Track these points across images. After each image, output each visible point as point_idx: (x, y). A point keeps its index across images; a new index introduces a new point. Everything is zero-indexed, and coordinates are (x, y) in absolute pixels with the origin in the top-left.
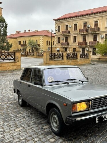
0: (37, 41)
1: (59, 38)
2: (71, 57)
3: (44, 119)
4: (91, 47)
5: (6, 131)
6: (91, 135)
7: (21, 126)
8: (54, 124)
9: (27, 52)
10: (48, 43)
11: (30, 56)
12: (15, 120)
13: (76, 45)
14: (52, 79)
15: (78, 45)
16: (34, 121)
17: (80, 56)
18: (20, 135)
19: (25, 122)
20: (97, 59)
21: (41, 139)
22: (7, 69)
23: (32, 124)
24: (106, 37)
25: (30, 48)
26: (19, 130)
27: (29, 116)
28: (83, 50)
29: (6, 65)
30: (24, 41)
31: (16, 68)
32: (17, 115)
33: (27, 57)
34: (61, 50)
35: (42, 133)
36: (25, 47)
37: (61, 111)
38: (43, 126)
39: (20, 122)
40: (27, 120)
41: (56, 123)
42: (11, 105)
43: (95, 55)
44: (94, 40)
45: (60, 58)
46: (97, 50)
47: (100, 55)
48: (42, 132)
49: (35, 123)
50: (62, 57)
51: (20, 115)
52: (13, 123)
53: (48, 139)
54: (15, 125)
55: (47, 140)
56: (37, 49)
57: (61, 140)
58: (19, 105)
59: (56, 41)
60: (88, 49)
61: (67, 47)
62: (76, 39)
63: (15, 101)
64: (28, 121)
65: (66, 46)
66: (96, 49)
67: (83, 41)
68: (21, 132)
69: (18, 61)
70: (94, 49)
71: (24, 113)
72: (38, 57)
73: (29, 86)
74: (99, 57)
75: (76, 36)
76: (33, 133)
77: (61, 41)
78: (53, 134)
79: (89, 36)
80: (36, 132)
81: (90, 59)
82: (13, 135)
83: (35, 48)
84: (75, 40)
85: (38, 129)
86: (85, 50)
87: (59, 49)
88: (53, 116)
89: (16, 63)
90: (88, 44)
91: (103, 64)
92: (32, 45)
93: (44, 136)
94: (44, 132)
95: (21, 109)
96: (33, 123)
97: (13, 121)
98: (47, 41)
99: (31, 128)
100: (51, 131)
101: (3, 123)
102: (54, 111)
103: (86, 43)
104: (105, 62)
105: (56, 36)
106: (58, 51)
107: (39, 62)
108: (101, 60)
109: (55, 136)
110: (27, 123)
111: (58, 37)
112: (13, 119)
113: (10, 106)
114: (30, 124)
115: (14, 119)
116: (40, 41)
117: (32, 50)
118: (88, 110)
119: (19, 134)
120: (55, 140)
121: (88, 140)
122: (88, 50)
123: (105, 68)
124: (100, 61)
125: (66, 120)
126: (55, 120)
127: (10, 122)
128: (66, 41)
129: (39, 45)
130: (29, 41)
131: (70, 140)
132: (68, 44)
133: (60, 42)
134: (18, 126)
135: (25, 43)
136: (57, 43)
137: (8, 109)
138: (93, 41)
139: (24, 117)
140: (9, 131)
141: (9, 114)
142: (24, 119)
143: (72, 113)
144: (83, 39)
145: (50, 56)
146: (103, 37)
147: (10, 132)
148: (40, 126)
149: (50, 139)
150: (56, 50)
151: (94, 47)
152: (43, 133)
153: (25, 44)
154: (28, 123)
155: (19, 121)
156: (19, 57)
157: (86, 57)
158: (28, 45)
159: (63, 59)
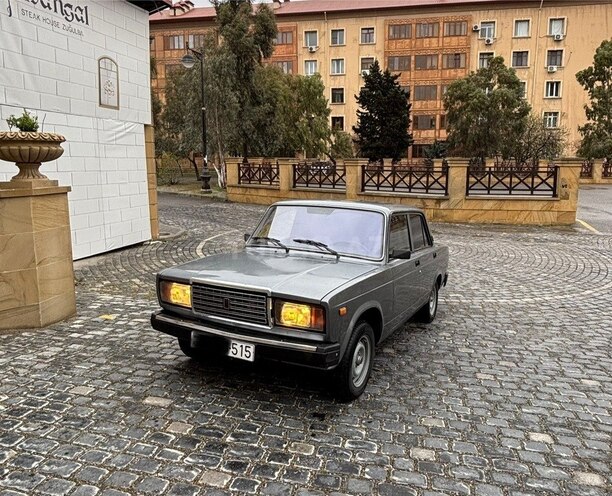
22: (521, 219)
29: (519, 206)
31: (554, 220)
69: (566, 197)
89: (556, 204)
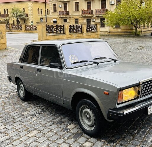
0: (24, 9)
1: (55, 5)
2: (75, 30)
3: (65, 116)
4: (98, 17)
5: (15, 138)
6: (136, 131)
7: (33, 129)
8: (86, 121)
9: (10, 25)
10: (40, 12)
11: (16, 31)
12: (22, 121)
13: (78, 15)
14: (75, 58)
15: (81, 14)
16: (51, 119)
17: (87, 30)
18: (38, 142)
19: (38, 122)
20: (107, 33)
21: (71, 144)
23: (49, 124)
24: (117, 3)
25: (15, 19)
26: (33, 134)
27: (41, 113)
28: (89, 21)
30: (5, 10)
32: (23, 114)
33: (11, 31)
34: (58, 21)
35: (69, 136)
36: (7, 18)
37: (99, 102)
38: (67, 126)
39: (30, 123)
40: (39, 119)
41: (89, 119)
42: (9, 100)
43: (104, 27)
44: (102, 8)
45: (60, 32)
46: (106, 20)
47: (110, 28)
48: (69, 134)
49: (53, 123)
50: (64, 31)
51: (26, 113)
52: (21, 126)
53: (80, 143)
54: (25, 129)
55: (81, 145)
56: (25, 21)
57: (100, 144)
58: (19, 99)
59: (50, 9)
60: (94, 19)
61: (67, 17)
62: (78, 6)
63: (13, 94)
64: (42, 120)
65: (65, 16)
66: (104, 19)
67: (88, 9)
68: (37, 137)
69: (3, 38)
70: (102, 20)
71: (32, 109)
72: (27, 31)
73: (39, 70)
74: (109, 30)
75: (78, 3)
76: (56, 137)
77: (58, 9)
78: (85, 135)
79: (95, 3)
80: (60, 136)
81: (99, 33)
82: (27, 143)
83: (21, 19)
84: (77, 8)
85: (61, 131)
86: (90, 22)
87: (55, 20)
88: (84, 111)
90: (94, 13)
91: (115, 38)
92: (16, 15)
93: (73, 140)
94: (71, 134)
95: (25, 104)
96: (49, 122)
97: (19, 123)
98: (38, 9)
99: (50, 130)
100: (81, 131)
101: (4, 127)
102: (87, 103)
103: (92, 12)
104: (117, 36)
105: (50, 3)
106: (55, 22)
107: (31, 38)
108: (111, 33)
109: (89, 138)
110: (41, 124)
111: (54, 3)
112: (18, 120)
113: (7, 101)
114: (47, 125)
115: (20, 119)
116: (29, 9)
117: (18, 22)
118: (137, 98)
119: (36, 141)
120: (91, 143)
121: (136, 139)
122: (94, 21)
123: (119, 43)
124: (110, 35)
125: (108, 115)
126: (88, 116)
127: (15, 124)
128: (64, 10)
129: (27, 15)
130: (13, 9)
131: (113, 142)
132: (68, 13)
133: (56, 11)
134: (29, 130)
135: (6, 12)
136: (53, 11)
137: (5, 106)
138: (100, 9)
139: (34, 115)
140: (18, 137)
141: (9, 113)
142: (35, 118)
143: (118, 104)
144: (88, 6)
145: (47, 30)
146: (113, 3)
147: (21, 139)
148: (63, 126)
149: (84, 143)
150: (52, 21)
151: (102, 17)
152: (71, 136)
153: (7, 14)
154: (44, 123)
155: (28, 121)
156: (2, 32)
157: (94, 30)
158: (10, 15)
159: (64, 33)
